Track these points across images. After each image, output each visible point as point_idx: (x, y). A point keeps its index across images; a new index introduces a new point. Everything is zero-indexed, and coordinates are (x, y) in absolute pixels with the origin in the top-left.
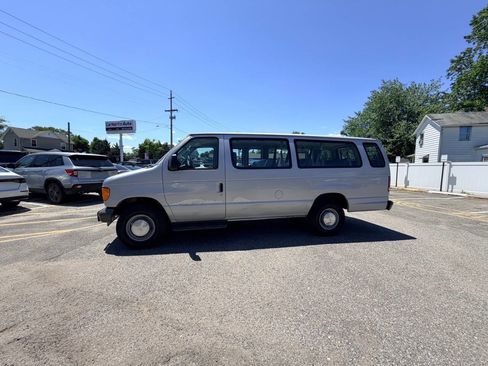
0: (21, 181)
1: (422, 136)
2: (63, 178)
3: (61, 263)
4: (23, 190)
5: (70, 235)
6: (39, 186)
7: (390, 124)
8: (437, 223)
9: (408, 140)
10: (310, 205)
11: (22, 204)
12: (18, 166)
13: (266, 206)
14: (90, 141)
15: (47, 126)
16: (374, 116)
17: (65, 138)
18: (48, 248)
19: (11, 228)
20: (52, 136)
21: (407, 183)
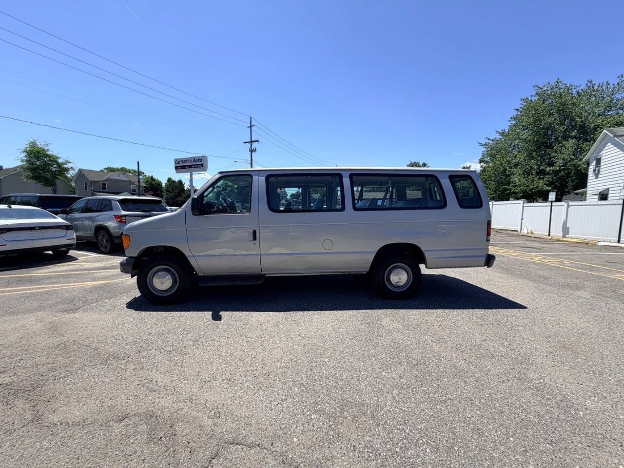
0: (67, 228)
1: (598, 162)
2: (112, 224)
3: (77, 315)
4: (71, 237)
5: (101, 287)
6: (90, 233)
7: (551, 146)
8: (577, 288)
9: (576, 167)
10: (371, 258)
11: (72, 253)
12: (71, 211)
13: (311, 258)
14: (164, 182)
15: (120, 167)
16: (525, 135)
17: (135, 180)
18: (73, 300)
19: (50, 278)
20: (122, 177)
21: (566, 230)
